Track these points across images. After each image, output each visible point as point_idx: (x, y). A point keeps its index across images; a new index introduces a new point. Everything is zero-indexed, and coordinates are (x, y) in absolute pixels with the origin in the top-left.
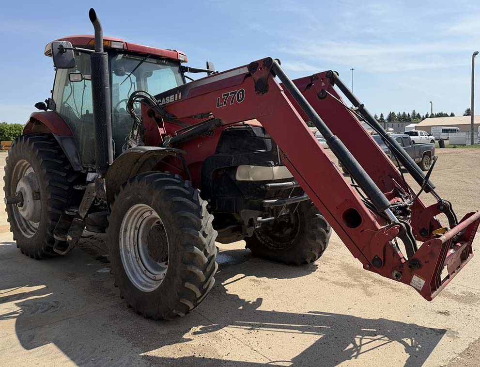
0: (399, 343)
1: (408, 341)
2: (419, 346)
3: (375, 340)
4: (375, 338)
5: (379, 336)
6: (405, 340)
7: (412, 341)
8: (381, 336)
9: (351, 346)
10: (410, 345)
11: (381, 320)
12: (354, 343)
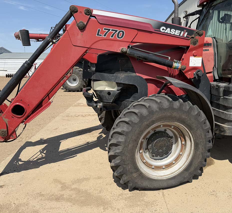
0: (25, 160)
1: (20, 163)
2: (14, 163)
3: (36, 158)
4: (36, 159)
5: (35, 159)
6: (22, 163)
7: (18, 163)
8: (34, 160)
9: (45, 152)
10: (19, 162)
11: (38, 167)
12: (44, 153)
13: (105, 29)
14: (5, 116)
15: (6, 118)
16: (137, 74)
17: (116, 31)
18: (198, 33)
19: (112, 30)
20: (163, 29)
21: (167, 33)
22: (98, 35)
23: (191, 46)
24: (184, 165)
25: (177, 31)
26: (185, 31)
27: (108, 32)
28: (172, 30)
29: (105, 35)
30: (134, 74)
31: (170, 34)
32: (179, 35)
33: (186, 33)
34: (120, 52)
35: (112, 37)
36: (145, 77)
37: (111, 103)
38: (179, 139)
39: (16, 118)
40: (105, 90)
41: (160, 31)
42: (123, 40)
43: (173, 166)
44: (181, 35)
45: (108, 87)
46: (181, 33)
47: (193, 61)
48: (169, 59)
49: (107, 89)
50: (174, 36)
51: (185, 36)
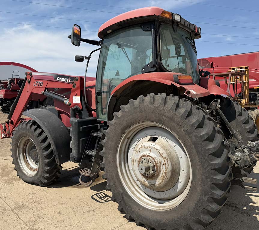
17: (40, 82)
18: (75, 79)
20: (58, 79)
21: (60, 81)
22: (34, 85)
23: (73, 88)
25: (65, 79)
26: (69, 78)
27: (37, 83)
28: (63, 78)
29: (36, 85)
32: (66, 81)
33: (70, 80)
35: (38, 86)
41: (57, 80)
42: (42, 87)
44: (67, 81)
46: (67, 80)
47: (75, 99)
48: (64, 97)
50: (63, 82)
51: (69, 82)
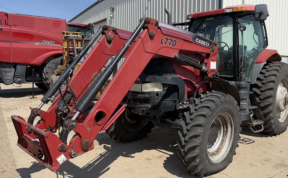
13: (166, 38)
14: (87, 125)
15: (88, 127)
16: (178, 76)
17: (172, 40)
18: (215, 44)
19: (170, 40)
20: (197, 40)
21: (199, 43)
22: (161, 43)
23: (211, 54)
24: (228, 147)
25: (204, 42)
26: (208, 42)
27: (167, 41)
28: (202, 41)
29: (165, 44)
30: (175, 76)
31: (201, 44)
32: (205, 45)
33: (209, 44)
34: (173, 57)
35: (169, 45)
36: (183, 78)
37: (158, 103)
38: (222, 127)
39: (97, 126)
40: (155, 91)
41: (196, 42)
42: (176, 48)
43: (221, 151)
45: (157, 89)
46: (206, 43)
47: (212, 65)
48: (199, 63)
49: (156, 90)
50: (202, 46)
51: (208, 46)
